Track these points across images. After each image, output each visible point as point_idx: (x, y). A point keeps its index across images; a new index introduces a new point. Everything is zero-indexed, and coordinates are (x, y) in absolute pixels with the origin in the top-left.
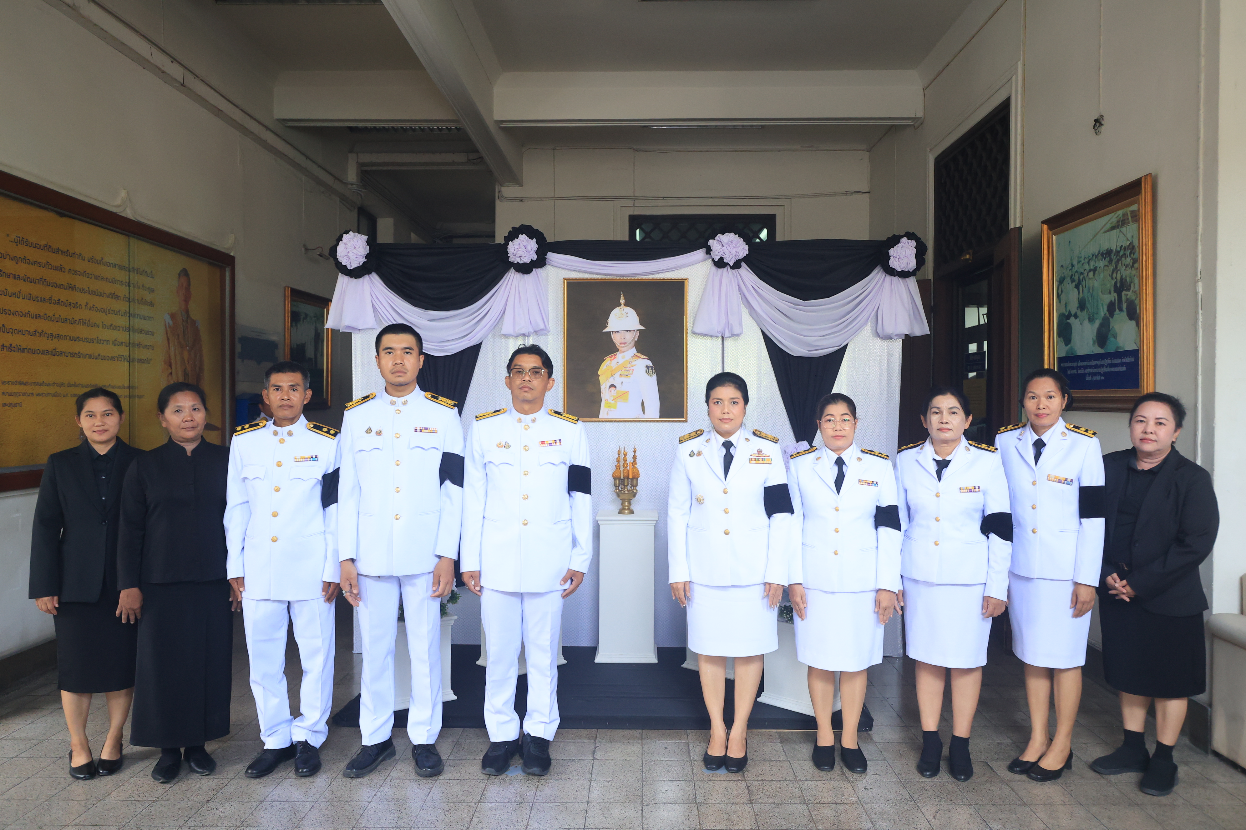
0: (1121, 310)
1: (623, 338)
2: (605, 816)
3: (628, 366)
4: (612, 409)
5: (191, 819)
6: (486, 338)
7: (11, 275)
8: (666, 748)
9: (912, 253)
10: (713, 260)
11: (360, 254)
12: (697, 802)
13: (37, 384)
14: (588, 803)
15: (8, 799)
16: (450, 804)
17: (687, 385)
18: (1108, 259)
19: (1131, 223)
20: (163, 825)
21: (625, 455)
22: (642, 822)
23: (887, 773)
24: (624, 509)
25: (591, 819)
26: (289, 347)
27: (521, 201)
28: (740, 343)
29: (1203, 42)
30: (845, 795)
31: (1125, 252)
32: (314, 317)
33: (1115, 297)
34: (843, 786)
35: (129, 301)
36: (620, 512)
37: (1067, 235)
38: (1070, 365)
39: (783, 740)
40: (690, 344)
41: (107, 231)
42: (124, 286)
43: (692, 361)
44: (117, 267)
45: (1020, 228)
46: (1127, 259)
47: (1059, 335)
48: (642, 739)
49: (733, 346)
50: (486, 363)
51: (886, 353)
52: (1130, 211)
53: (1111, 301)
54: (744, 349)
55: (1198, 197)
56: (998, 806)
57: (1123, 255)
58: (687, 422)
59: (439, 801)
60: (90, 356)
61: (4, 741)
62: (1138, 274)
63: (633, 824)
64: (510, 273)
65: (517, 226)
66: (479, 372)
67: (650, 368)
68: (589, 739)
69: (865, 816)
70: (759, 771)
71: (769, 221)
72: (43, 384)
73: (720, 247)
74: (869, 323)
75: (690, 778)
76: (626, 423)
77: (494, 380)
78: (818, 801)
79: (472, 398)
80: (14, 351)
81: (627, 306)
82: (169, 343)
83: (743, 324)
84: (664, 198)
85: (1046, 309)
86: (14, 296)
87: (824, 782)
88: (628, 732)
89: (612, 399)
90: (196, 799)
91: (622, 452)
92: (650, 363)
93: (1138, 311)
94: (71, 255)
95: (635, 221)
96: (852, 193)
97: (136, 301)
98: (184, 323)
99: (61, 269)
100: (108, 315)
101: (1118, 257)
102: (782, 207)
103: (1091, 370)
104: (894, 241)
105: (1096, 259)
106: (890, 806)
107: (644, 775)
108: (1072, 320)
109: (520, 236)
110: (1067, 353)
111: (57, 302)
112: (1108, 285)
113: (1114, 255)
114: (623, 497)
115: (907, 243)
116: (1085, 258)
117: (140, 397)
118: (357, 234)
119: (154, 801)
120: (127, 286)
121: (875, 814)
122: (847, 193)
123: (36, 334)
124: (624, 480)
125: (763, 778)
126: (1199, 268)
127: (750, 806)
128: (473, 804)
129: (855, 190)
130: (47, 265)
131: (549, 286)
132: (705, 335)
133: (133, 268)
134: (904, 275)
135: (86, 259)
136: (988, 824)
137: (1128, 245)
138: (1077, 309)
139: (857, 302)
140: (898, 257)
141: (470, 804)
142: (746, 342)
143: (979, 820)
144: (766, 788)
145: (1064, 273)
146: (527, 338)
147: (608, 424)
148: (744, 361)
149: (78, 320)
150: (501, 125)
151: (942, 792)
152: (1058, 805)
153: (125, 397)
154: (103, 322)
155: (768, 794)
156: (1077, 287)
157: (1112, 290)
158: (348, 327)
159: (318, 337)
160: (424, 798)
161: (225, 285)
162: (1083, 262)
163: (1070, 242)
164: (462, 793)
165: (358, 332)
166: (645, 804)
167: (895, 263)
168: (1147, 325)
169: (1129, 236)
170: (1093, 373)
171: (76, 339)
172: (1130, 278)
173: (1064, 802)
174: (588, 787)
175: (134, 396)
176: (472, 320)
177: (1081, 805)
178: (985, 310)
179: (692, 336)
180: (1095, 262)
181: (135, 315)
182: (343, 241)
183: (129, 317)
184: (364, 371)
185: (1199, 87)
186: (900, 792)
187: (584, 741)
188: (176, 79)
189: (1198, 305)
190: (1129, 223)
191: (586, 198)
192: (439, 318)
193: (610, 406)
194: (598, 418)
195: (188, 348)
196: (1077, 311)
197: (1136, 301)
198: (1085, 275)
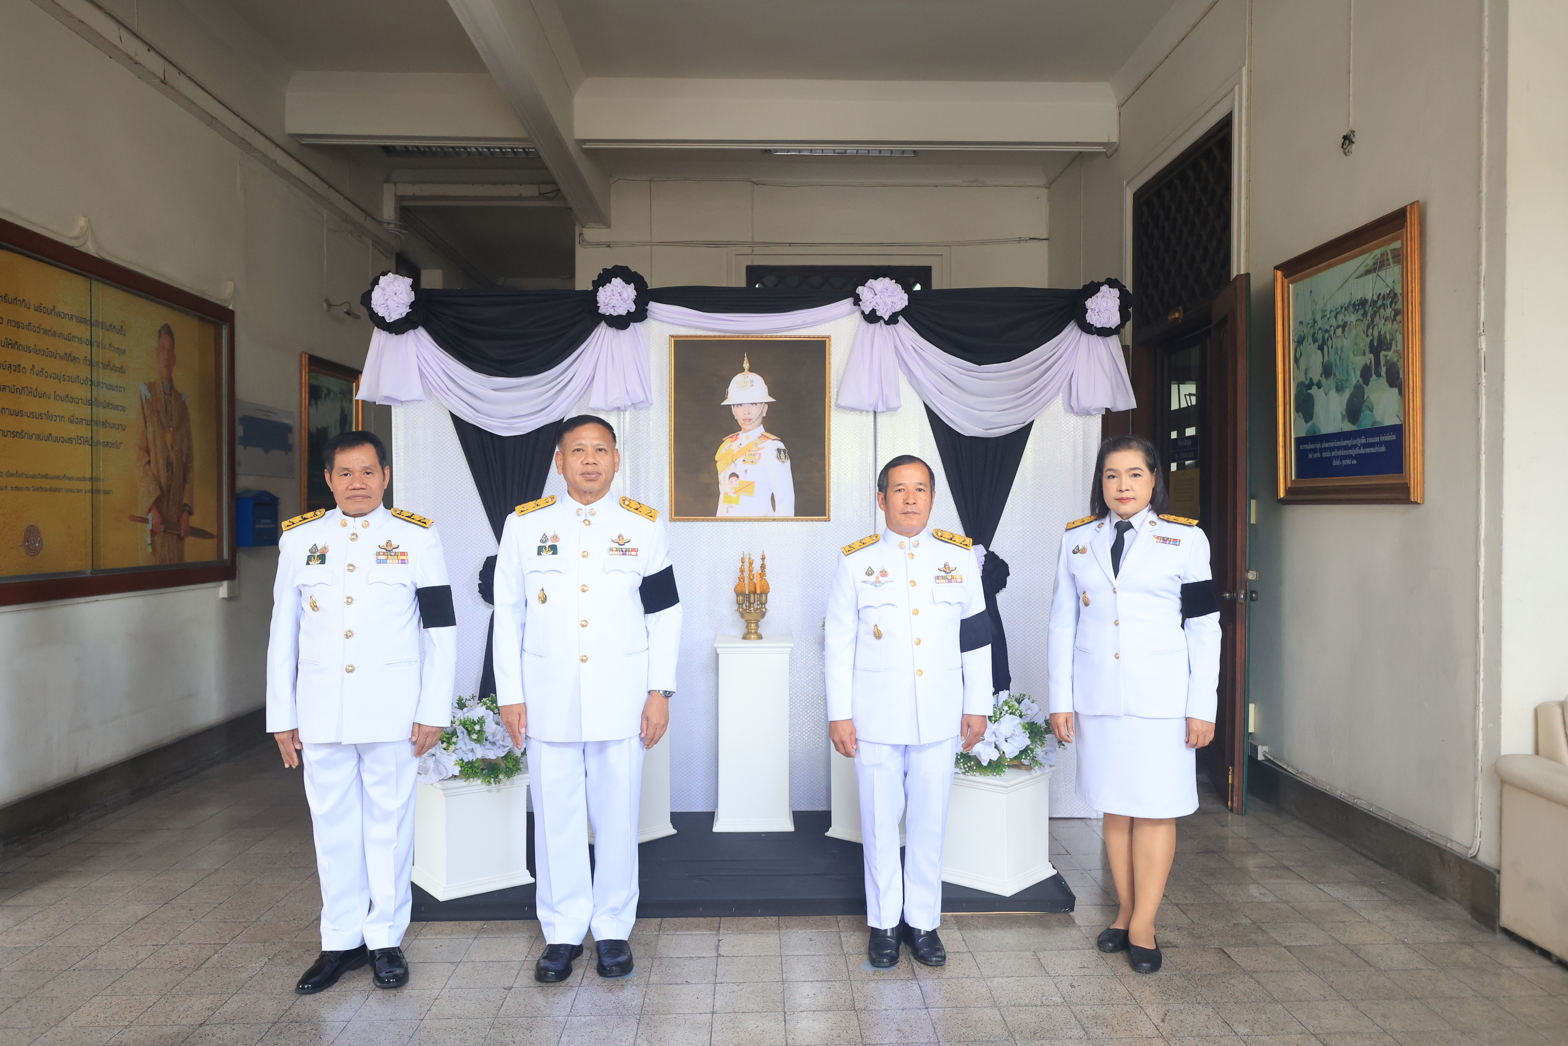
0: (1378, 375)
1: (747, 413)
2: (737, 1029)
3: (754, 450)
4: (733, 505)
8: (811, 940)
9: (1114, 304)
10: (863, 313)
11: (402, 302)
12: (856, 1008)
14: (713, 1013)
16: (530, 1020)
17: (829, 473)
18: (1361, 312)
19: (1392, 265)
21: (751, 564)
22: (786, 1037)
23: (1098, 965)
24: (749, 633)
25: (718, 1035)
26: (307, 432)
27: (609, 246)
28: (898, 420)
29: (1486, 34)
30: (1046, 994)
31: (1384, 302)
32: (340, 393)
33: (1371, 359)
34: (1043, 983)
35: (91, 364)
36: (744, 638)
37: (1307, 283)
38: (1312, 446)
39: (960, 926)
40: (833, 421)
41: (53, 268)
42: (84, 345)
44: (74, 320)
45: (1248, 275)
46: (1387, 310)
47: (1297, 410)
48: (779, 929)
49: (888, 421)
51: (1081, 433)
52: (1391, 250)
53: (1366, 364)
54: (902, 428)
55: (1480, 228)
56: (1242, 1004)
57: (1381, 305)
58: (829, 521)
60: (38, 437)
62: (1401, 329)
63: (774, 1040)
64: (600, 329)
65: (609, 267)
67: (782, 452)
68: (710, 930)
69: (1074, 1021)
71: (923, 274)
73: (872, 296)
74: (1061, 395)
75: (845, 978)
76: (751, 523)
78: (1013, 1003)
81: (752, 372)
82: (146, 422)
83: (901, 395)
84: (790, 244)
85: (1280, 377)
87: (1018, 978)
88: (760, 919)
89: (733, 491)
90: (184, 1022)
91: (747, 560)
92: (781, 446)
93: (1401, 376)
94: (11, 302)
95: (754, 272)
96: (1027, 240)
97: (101, 366)
98: (166, 397)
100: (62, 382)
101: (1375, 309)
102: (938, 257)
103: (1340, 453)
104: (1092, 289)
105: (1346, 312)
106: (1104, 1007)
107: (784, 975)
108: (1314, 391)
109: (613, 279)
110: (1308, 432)
112: (1362, 344)
113: (1370, 306)
114: (748, 617)
115: (1108, 292)
116: (1331, 311)
117: (106, 492)
118: (398, 275)
119: (126, 1027)
120: (87, 345)
121: (1087, 1017)
122: (1020, 240)
124: (749, 595)
126: (1482, 319)
127: (925, 1011)
128: (561, 1018)
129: (1031, 237)
131: (651, 346)
132: (853, 409)
133: (97, 321)
134: (1104, 332)
135: (32, 307)
136: (1233, 1027)
137: (1388, 292)
138: (1321, 376)
139: (1045, 368)
140: (1097, 310)
141: (556, 1019)
142: (904, 418)
143: (1219, 1022)
144: (945, 987)
145: (1303, 331)
146: (622, 413)
148: (902, 442)
149: (21, 389)
150: (583, 146)
151: (1170, 988)
152: (1317, 1000)
153: (86, 493)
154: (55, 392)
155: (948, 996)
156: (1321, 348)
157: (1367, 350)
158: (387, 398)
159: (345, 414)
160: (495, 1011)
161: (221, 347)
162: (1328, 316)
163: (1311, 291)
165: (400, 405)
166: (788, 1013)
167: (1094, 317)
168: (1413, 393)
169: (1389, 281)
170: (1341, 455)
171: (17, 414)
172: (1391, 334)
173: (1325, 997)
174: (713, 993)
175: (98, 491)
176: (550, 390)
177: (1346, 1000)
178: (1190, 388)
179: (836, 410)
180: (1345, 316)
181: (99, 383)
182: (380, 285)
183: (91, 385)
184: (409, 456)
185: (1481, 90)
186: (1116, 988)
187: (704, 933)
188: (154, 74)
189: (1481, 365)
190: (1389, 264)
191: (691, 244)
192: (509, 386)
193: (730, 502)
194: (715, 516)
195: (171, 429)
196: (1320, 378)
197: (1398, 364)
198: (1332, 332)
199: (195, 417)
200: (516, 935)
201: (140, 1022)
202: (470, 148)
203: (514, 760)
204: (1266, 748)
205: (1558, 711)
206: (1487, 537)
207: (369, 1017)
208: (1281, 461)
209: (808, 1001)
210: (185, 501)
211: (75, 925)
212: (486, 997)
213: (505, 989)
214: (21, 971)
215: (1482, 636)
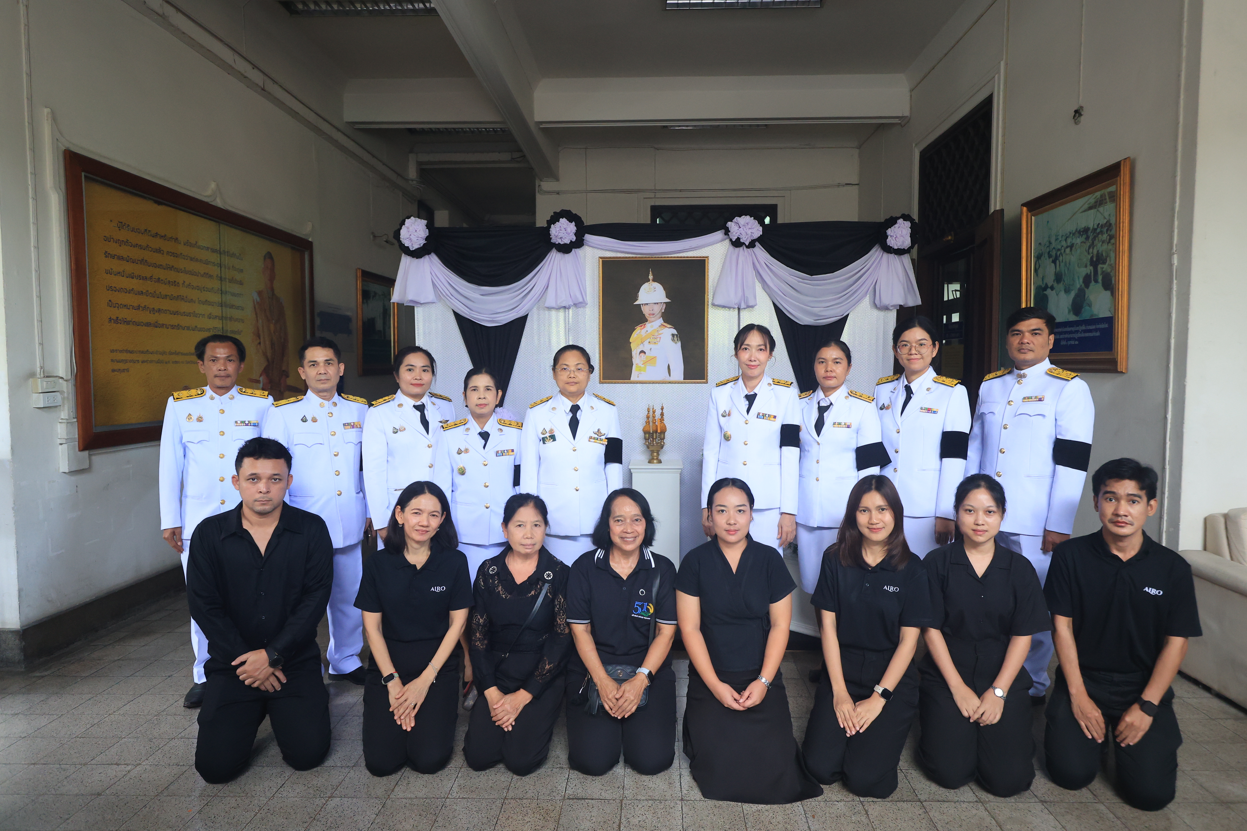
0: (1096, 281)
1: (651, 310)
3: (656, 334)
6: (531, 310)
7: (117, 257)
9: (907, 232)
10: (731, 240)
11: (420, 236)
13: (142, 352)
17: (707, 351)
18: (1084, 236)
19: (1108, 203)
21: (654, 412)
24: (653, 459)
26: (361, 321)
27: (558, 194)
28: (754, 314)
29: (1185, 34)
31: (1102, 230)
32: (382, 293)
33: (1091, 270)
35: (221, 279)
36: (649, 462)
37: (1045, 216)
40: (710, 315)
41: (195, 216)
42: (216, 267)
43: (712, 329)
44: (209, 250)
45: (1002, 211)
46: (1104, 235)
49: (748, 316)
50: (532, 332)
51: (882, 322)
52: (1108, 193)
53: (1087, 274)
55: (1175, 177)
57: (1100, 232)
58: (707, 383)
60: (188, 328)
62: (1114, 249)
64: (552, 253)
65: (558, 211)
66: (526, 340)
67: (675, 336)
71: (772, 210)
72: (147, 352)
73: (737, 228)
74: (868, 296)
76: (654, 385)
79: (520, 363)
80: (121, 324)
81: (655, 282)
82: (257, 317)
83: (757, 297)
84: (681, 190)
85: (1024, 282)
86: (119, 274)
89: (642, 363)
91: (651, 410)
92: (675, 332)
93: (1113, 282)
94: (168, 239)
95: (656, 211)
96: (843, 185)
97: (227, 280)
98: (270, 300)
99: (160, 252)
100: (203, 292)
101: (1095, 234)
102: (781, 200)
103: (1066, 336)
104: (892, 222)
105: (1074, 237)
108: (1048, 292)
109: (561, 219)
111: (157, 280)
112: (1085, 260)
113: (1091, 233)
114: (651, 448)
115: (903, 224)
116: (1062, 235)
118: (417, 219)
120: (218, 267)
122: (839, 185)
123: (139, 308)
124: (653, 433)
126: (1175, 242)
129: (846, 183)
130: (147, 248)
131: (586, 264)
132: (724, 307)
133: (224, 251)
134: (900, 252)
135: (182, 243)
137: (1105, 223)
138: (1054, 282)
139: (858, 277)
140: (895, 237)
142: (759, 313)
145: (1042, 250)
146: (567, 310)
147: (638, 385)
149: (176, 297)
150: (541, 126)
154: (198, 298)
156: (1054, 262)
157: (1089, 263)
158: (412, 301)
159: (386, 313)
161: (305, 266)
162: (1060, 239)
163: (1048, 222)
165: (420, 305)
167: (892, 241)
168: (1122, 295)
169: (1106, 214)
170: (1067, 338)
171: (176, 313)
172: (1106, 252)
176: (519, 295)
178: (957, 286)
179: (712, 307)
180: (1072, 239)
181: (226, 293)
182: (405, 226)
183: (221, 293)
184: (426, 340)
185: (1179, 76)
188: (257, 84)
189: (1173, 275)
190: (1106, 203)
191: (613, 191)
192: (492, 292)
193: (640, 370)
194: (630, 380)
195: (274, 321)
197: (1111, 273)
198: (1063, 251)
199: (289, 314)
202: (465, 128)
205: (1222, 521)
206: (1174, 398)
210: (284, 368)
215: (1167, 467)
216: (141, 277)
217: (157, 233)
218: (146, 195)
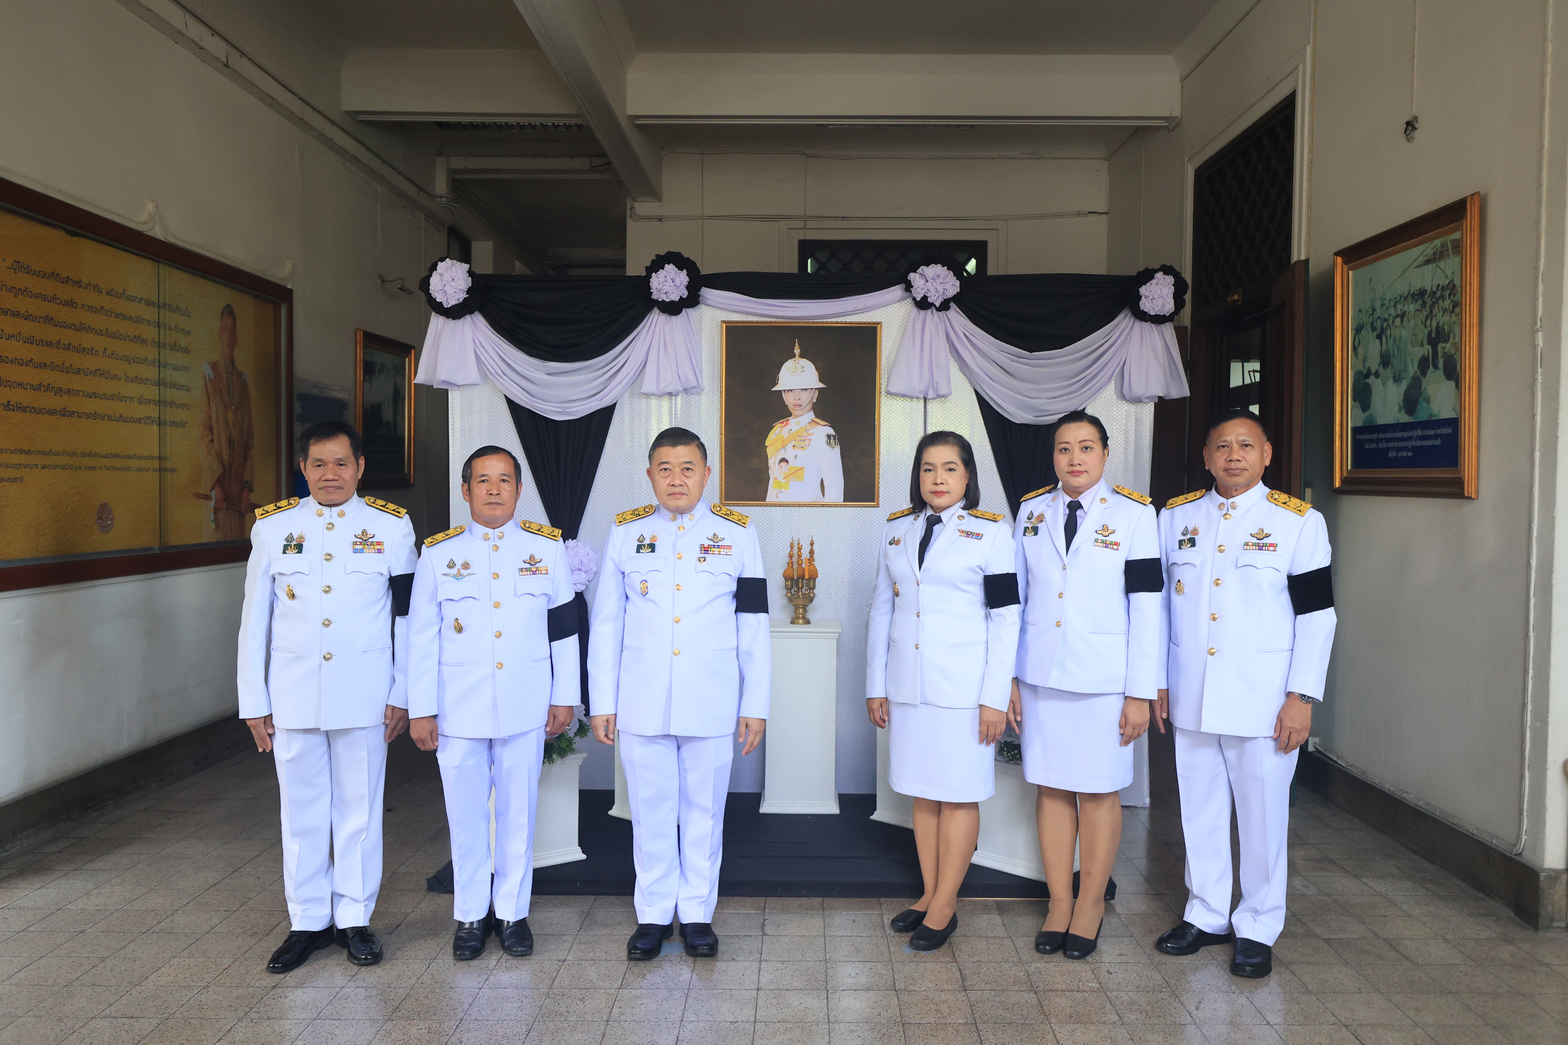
0: (1436, 367)
1: (797, 399)
2: (781, 1006)
3: (804, 435)
4: (783, 490)
5: (253, 1010)
6: (621, 397)
7: (9, 312)
8: (854, 921)
9: (1168, 292)
10: (914, 299)
11: (460, 288)
12: (897, 989)
13: (43, 453)
14: (758, 989)
15: (16, 984)
16: (583, 992)
17: (879, 460)
18: (1420, 302)
19: (1452, 256)
20: (218, 1017)
21: (800, 549)
22: (828, 1013)
23: (1135, 953)
24: (798, 618)
25: (762, 1010)
27: (660, 220)
28: (948, 407)
29: (1550, 24)
30: (1083, 980)
31: (1443, 293)
34: (1080, 969)
35: (159, 346)
36: (792, 622)
37: (1366, 271)
38: (1368, 436)
39: (1002, 909)
40: (883, 407)
42: (152, 327)
43: (886, 429)
44: (143, 303)
45: (1307, 261)
46: (1446, 302)
47: (1355, 399)
48: (823, 910)
49: (938, 410)
50: (622, 430)
51: (1133, 420)
52: (1450, 241)
54: (952, 414)
55: (1539, 222)
57: (1440, 297)
58: (878, 507)
59: (569, 987)
60: (110, 418)
61: (7, 911)
62: (1459, 321)
64: (653, 315)
65: (662, 253)
66: (613, 441)
67: (832, 438)
68: (756, 909)
69: (1109, 1007)
70: (973, 950)
71: (979, 249)
72: (50, 453)
73: (924, 282)
74: (1113, 383)
75: (886, 959)
77: (631, 451)
78: (1050, 988)
79: (603, 474)
80: (13, 411)
81: (803, 358)
82: (209, 402)
83: (952, 382)
84: (843, 218)
85: (1338, 365)
86: (13, 338)
87: (1057, 964)
88: (805, 900)
89: (783, 476)
90: (257, 984)
91: (796, 545)
92: (831, 431)
93: (1458, 368)
94: (84, 286)
95: (807, 248)
96: (1085, 214)
97: (168, 347)
98: (228, 376)
99: (72, 304)
100: (132, 364)
101: (1434, 300)
102: (995, 232)
103: (1396, 444)
104: (1147, 276)
105: (1405, 302)
106: (1140, 994)
107: (827, 955)
108: (1372, 380)
109: (666, 266)
111: (67, 346)
112: (1420, 335)
113: (1429, 297)
114: (796, 602)
115: (1163, 279)
116: (1390, 300)
117: (173, 470)
118: (455, 261)
120: (155, 327)
121: (1122, 1003)
122: (1079, 214)
123: (40, 388)
124: (797, 580)
125: (979, 959)
126: (1540, 314)
127: (963, 994)
128: (613, 990)
129: (1090, 211)
130: (54, 299)
131: (703, 332)
132: (903, 396)
133: (164, 304)
134: (1158, 320)
135: (104, 291)
136: (1265, 1017)
137: (1447, 283)
138: (1379, 366)
139: (1096, 356)
140: (1151, 297)
141: (608, 991)
142: (955, 405)
143: (1253, 1011)
144: (983, 971)
145: (1362, 320)
146: (674, 398)
149: (94, 371)
150: (637, 122)
152: (1352, 993)
153: (154, 471)
154: (125, 374)
155: (986, 979)
156: (1379, 337)
157: (1425, 341)
158: (444, 382)
159: (398, 396)
160: (550, 983)
161: (280, 327)
162: (1387, 305)
163: (1371, 279)
164: (597, 977)
165: (457, 388)
166: (830, 992)
167: (1148, 304)
168: (1469, 386)
169: (1449, 272)
170: (1397, 447)
171: (92, 395)
172: (1449, 325)
173: (1359, 990)
174: (758, 970)
175: (165, 470)
176: (604, 375)
177: (1380, 993)
178: (1254, 366)
179: (886, 396)
180: (1404, 305)
181: (166, 364)
182: (438, 271)
183: (159, 367)
184: (465, 439)
185: (1543, 81)
186: (1152, 976)
187: (750, 912)
188: (217, 58)
189: (1537, 361)
190: (1449, 255)
191: (743, 218)
192: (562, 371)
193: (780, 487)
194: (765, 501)
195: (233, 408)
196: (1378, 368)
197: (1456, 356)
198: (1391, 322)
200: (568, 910)
201: (217, 983)
203: (568, 740)
204: (1317, 740)
206: (1540, 535)
207: (430, 984)
208: (1337, 450)
209: (849, 980)
210: (246, 479)
211: (150, 890)
212: (542, 968)
213: (559, 961)
214: (103, 932)
215: (1532, 634)
216: (44, 342)
217: (68, 278)
218: (54, 222)
